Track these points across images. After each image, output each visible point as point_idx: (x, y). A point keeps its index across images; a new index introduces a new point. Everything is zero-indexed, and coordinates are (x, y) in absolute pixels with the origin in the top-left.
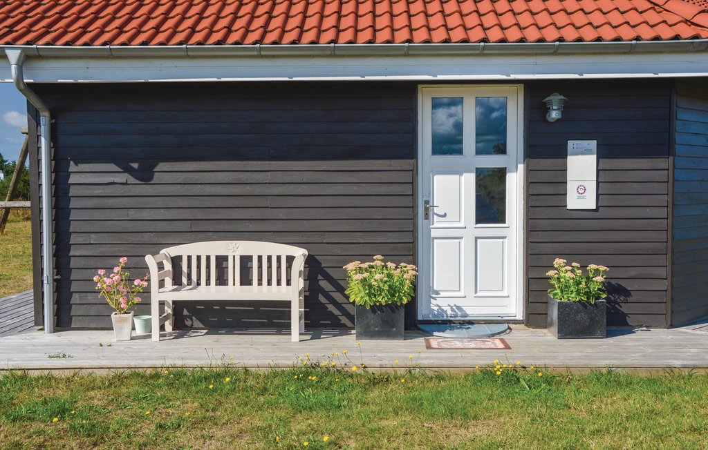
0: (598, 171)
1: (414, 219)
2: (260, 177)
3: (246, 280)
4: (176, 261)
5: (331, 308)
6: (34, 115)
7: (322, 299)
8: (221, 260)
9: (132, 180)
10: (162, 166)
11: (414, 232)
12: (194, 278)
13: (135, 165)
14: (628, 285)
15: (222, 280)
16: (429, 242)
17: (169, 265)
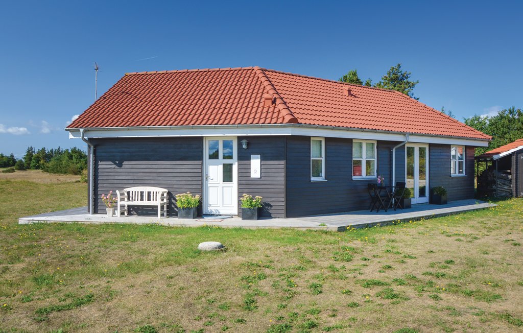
0: (261, 165)
1: (202, 180)
2: (154, 166)
3: (149, 199)
4: (128, 193)
5: (175, 209)
6: (89, 147)
7: (173, 206)
8: (142, 193)
9: (117, 167)
10: (125, 163)
11: (202, 184)
12: (134, 198)
13: (117, 162)
14: (272, 204)
15: (142, 199)
16: (207, 188)
17: (126, 194)
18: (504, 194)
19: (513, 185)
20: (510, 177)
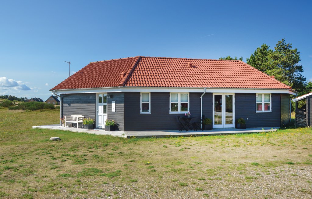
0: (115, 106)
6: (61, 97)
8: (76, 117)
9: (69, 106)
12: (73, 120)
16: (98, 116)
17: (71, 118)
18: (301, 124)
19: (307, 119)
20: (305, 113)
